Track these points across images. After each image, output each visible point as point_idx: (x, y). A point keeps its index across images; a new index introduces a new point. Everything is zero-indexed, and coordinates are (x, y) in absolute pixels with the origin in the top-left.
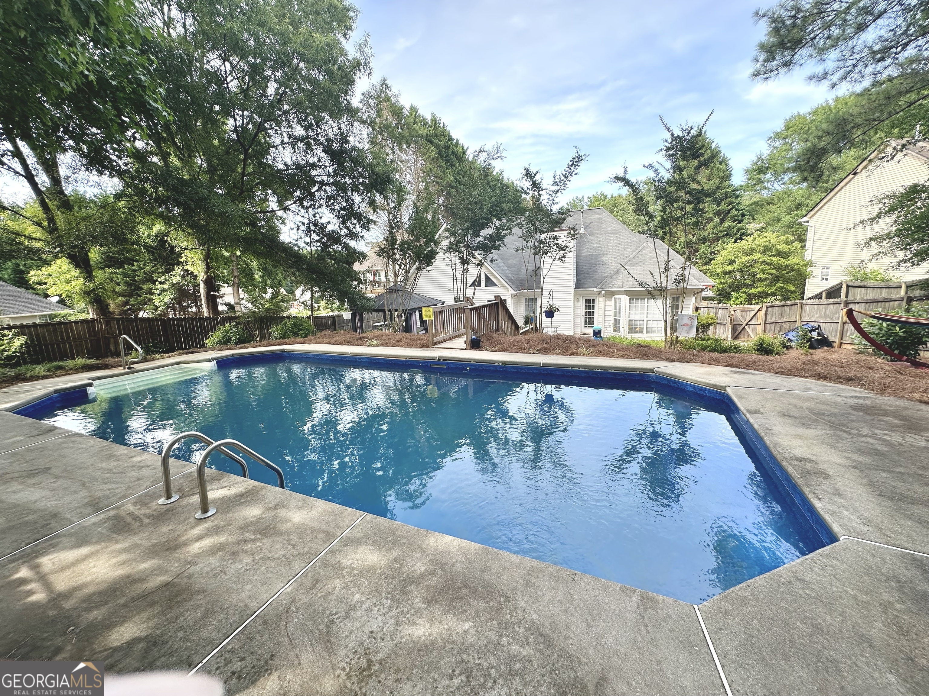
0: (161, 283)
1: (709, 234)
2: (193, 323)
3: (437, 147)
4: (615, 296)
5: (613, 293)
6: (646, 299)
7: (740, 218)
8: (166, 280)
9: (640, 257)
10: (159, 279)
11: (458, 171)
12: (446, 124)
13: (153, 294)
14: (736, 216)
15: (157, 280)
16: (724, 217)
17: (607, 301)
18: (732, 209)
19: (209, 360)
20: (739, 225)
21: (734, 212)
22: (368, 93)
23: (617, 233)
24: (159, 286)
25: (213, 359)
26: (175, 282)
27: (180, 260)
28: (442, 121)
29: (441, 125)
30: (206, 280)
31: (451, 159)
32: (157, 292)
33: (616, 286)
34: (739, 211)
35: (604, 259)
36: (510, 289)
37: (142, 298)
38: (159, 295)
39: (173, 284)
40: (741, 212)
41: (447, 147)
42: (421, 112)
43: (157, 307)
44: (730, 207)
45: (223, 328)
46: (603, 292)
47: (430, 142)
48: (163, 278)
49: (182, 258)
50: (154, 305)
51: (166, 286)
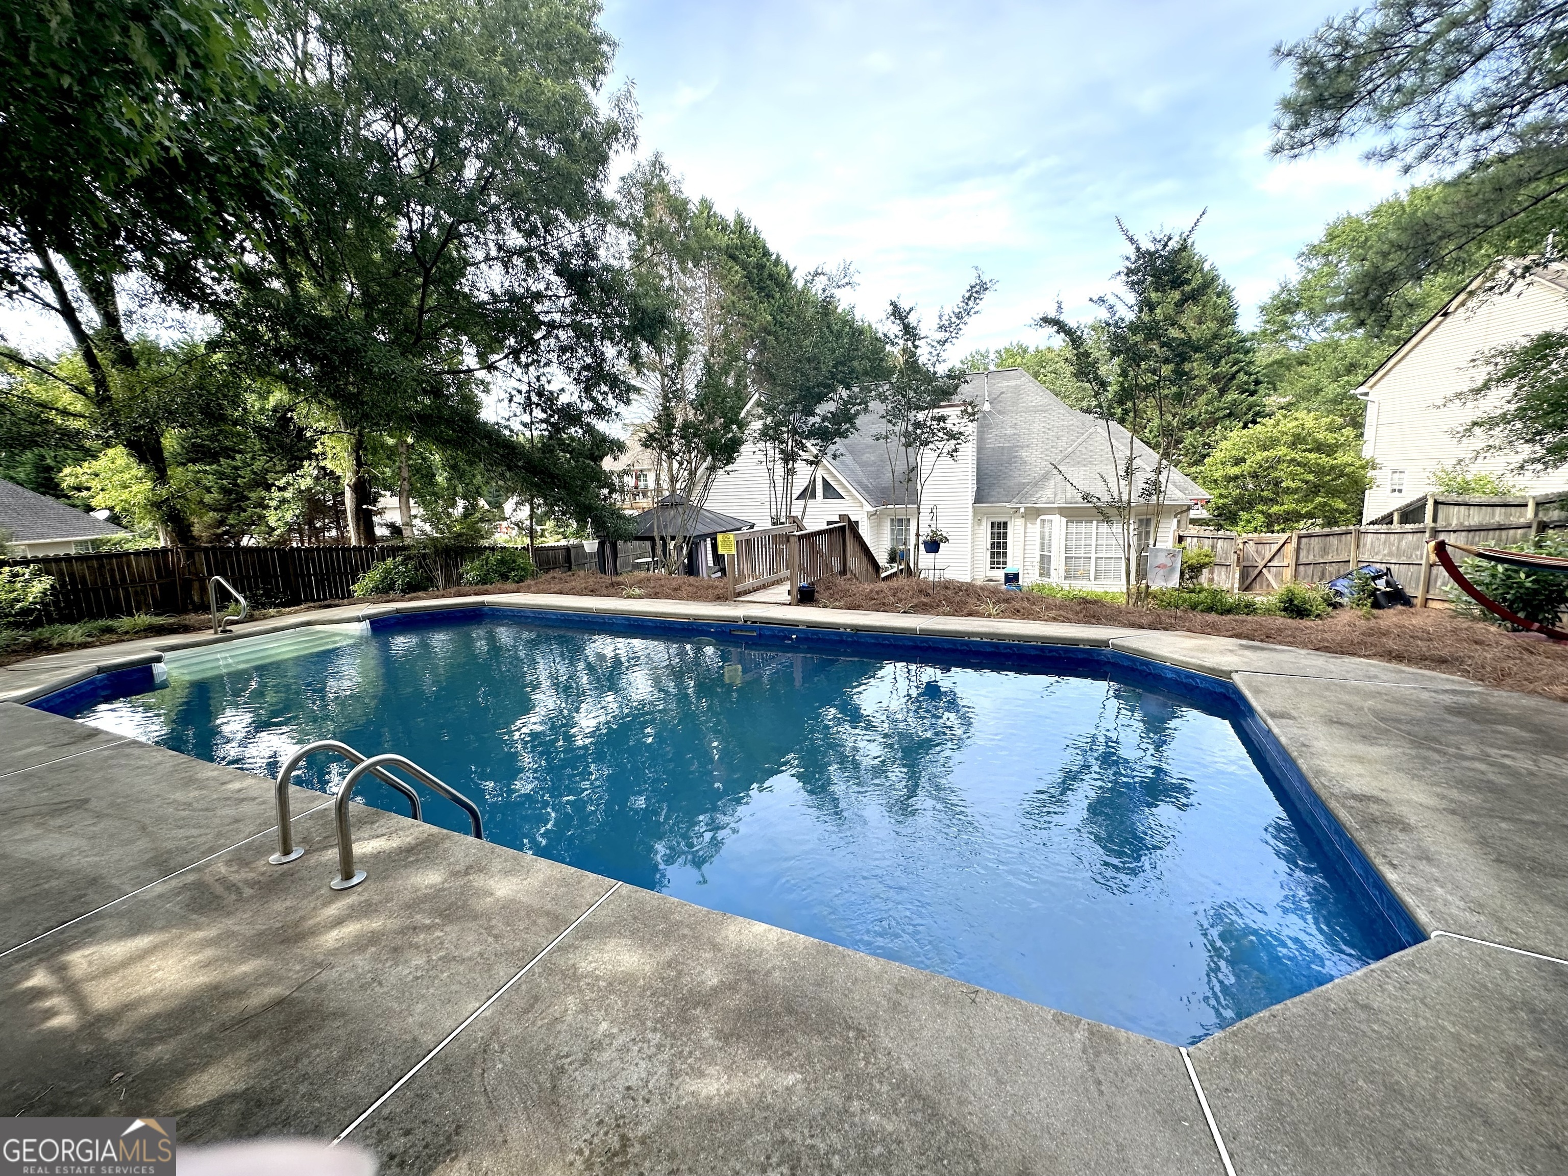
0: (280, 489)
1: (1200, 413)
2: (331, 557)
3: (744, 266)
4: (1043, 517)
5: (1039, 512)
6: (1095, 523)
7: (1252, 387)
8: (288, 483)
9: (1084, 451)
10: (277, 483)
11: (779, 307)
12: (759, 229)
13: (267, 507)
14: (1246, 383)
15: (274, 485)
16: (1226, 385)
17: (1029, 525)
18: (1238, 372)
19: (358, 620)
20: (1251, 399)
21: (1242, 377)
22: (631, 176)
23: (1045, 411)
24: (276, 494)
25: (365, 618)
26: (303, 488)
27: (314, 451)
28: (753, 224)
29: (752, 230)
30: (355, 484)
31: (768, 286)
32: (274, 503)
33: (1044, 500)
34: (1250, 375)
35: (1024, 453)
36: (865, 503)
37: (248, 514)
38: (276, 509)
39: (301, 491)
40: (1253, 377)
41: (761, 267)
42: (718, 208)
44: (1235, 368)
45: (381, 566)
46: (1022, 510)
47: (733, 257)
48: (284, 480)
49: (316, 447)
50: (268, 526)
51: (288, 495)
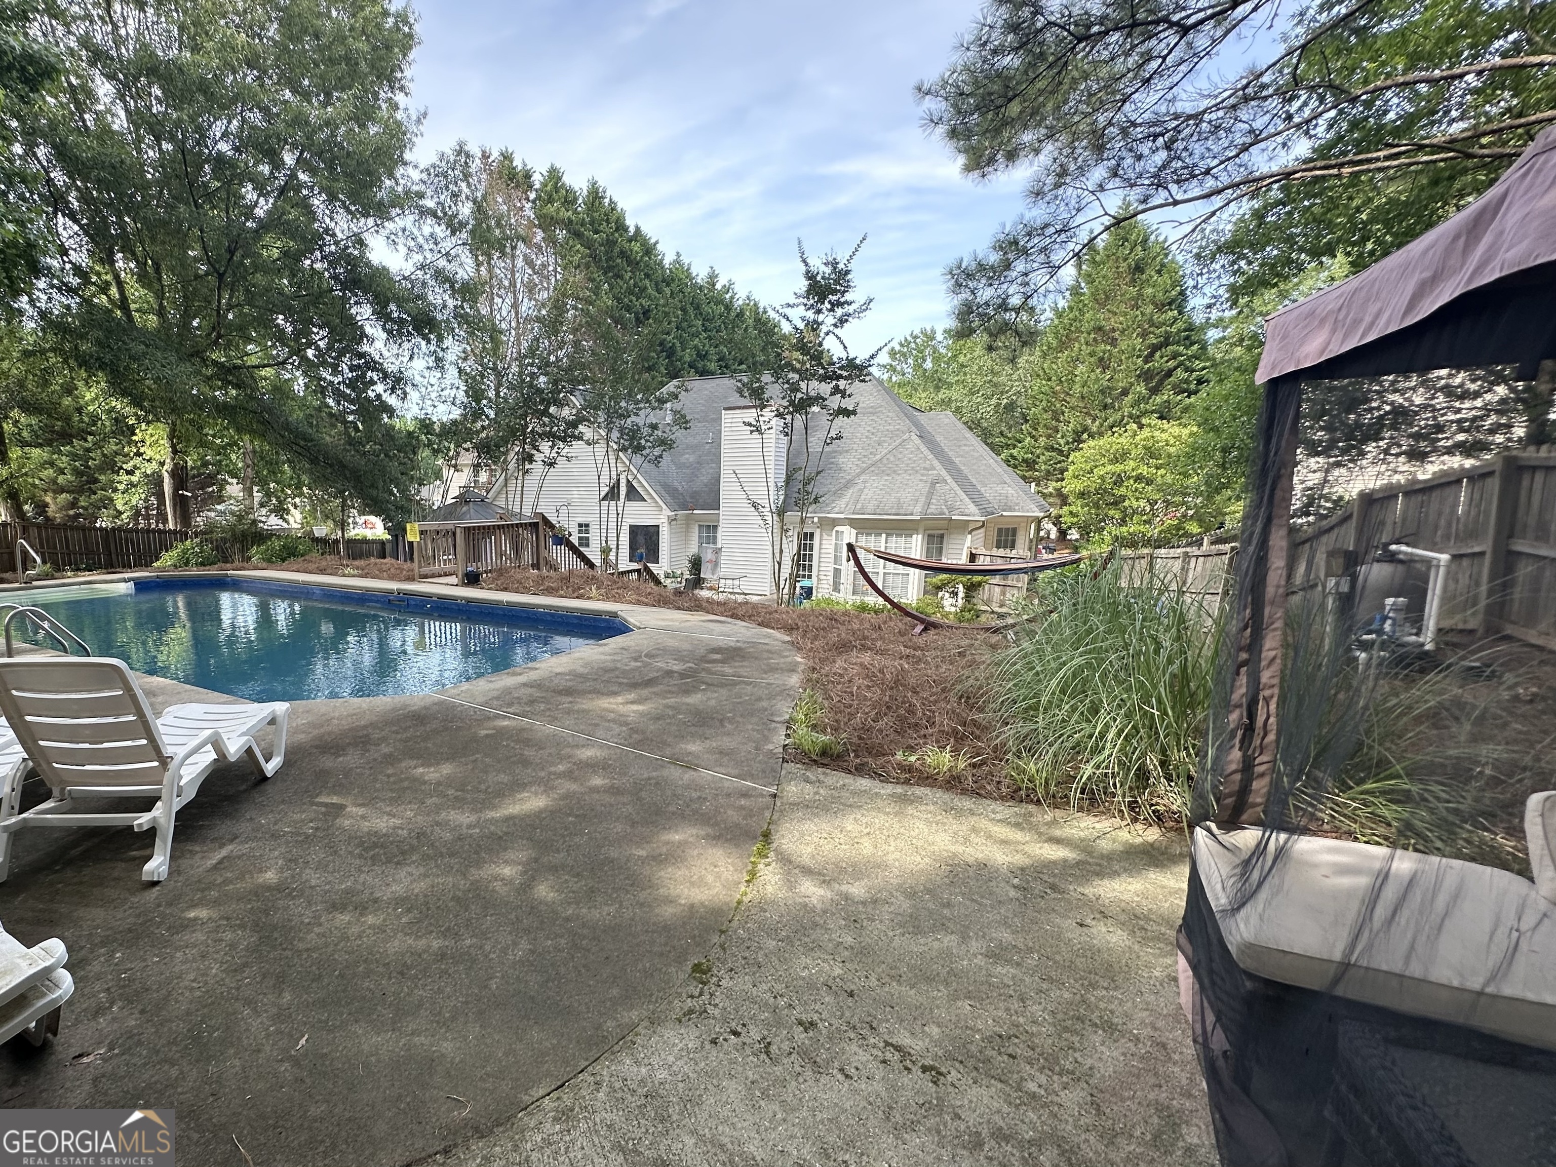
0: (129, 473)
1: (1123, 417)
2: (149, 538)
3: (588, 245)
4: (837, 528)
5: (835, 522)
6: (884, 536)
7: (1193, 387)
8: (135, 467)
9: (892, 459)
10: (124, 466)
11: (628, 288)
12: (615, 199)
13: (115, 490)
14: (1187, 381)
15: (121, 468)
16: (1161, 383)
17: (825, 537)
18: (1176, 368)
19: (125, 581)
20: (1187, 401)
21: (1180, 374)
22: (434, 166)
23: (873, 414)
24: (124, 478)
25: (130, 580)
26: (149, 472)
27: (134, 438)
28: (608, 194)
29: (607, 201)
30: (172, 470)
31: (618, 265)
32: (121, 487)
33: (836, 510)
34: (1193, 371)
36: (664, 506)
37: (97, 497)
38: (123, 493)
39: (147, 476)
40: (1195, 374)
41: (610, 243)
42: (567, 180)
43: (121, 513)
44: (1172, 364)
45: (181, 546)
46: (816, 520)
47: (578, 235)
48: (131, 463)
49: (135, 434)
50: (116, 509)
51: (134, 479)
